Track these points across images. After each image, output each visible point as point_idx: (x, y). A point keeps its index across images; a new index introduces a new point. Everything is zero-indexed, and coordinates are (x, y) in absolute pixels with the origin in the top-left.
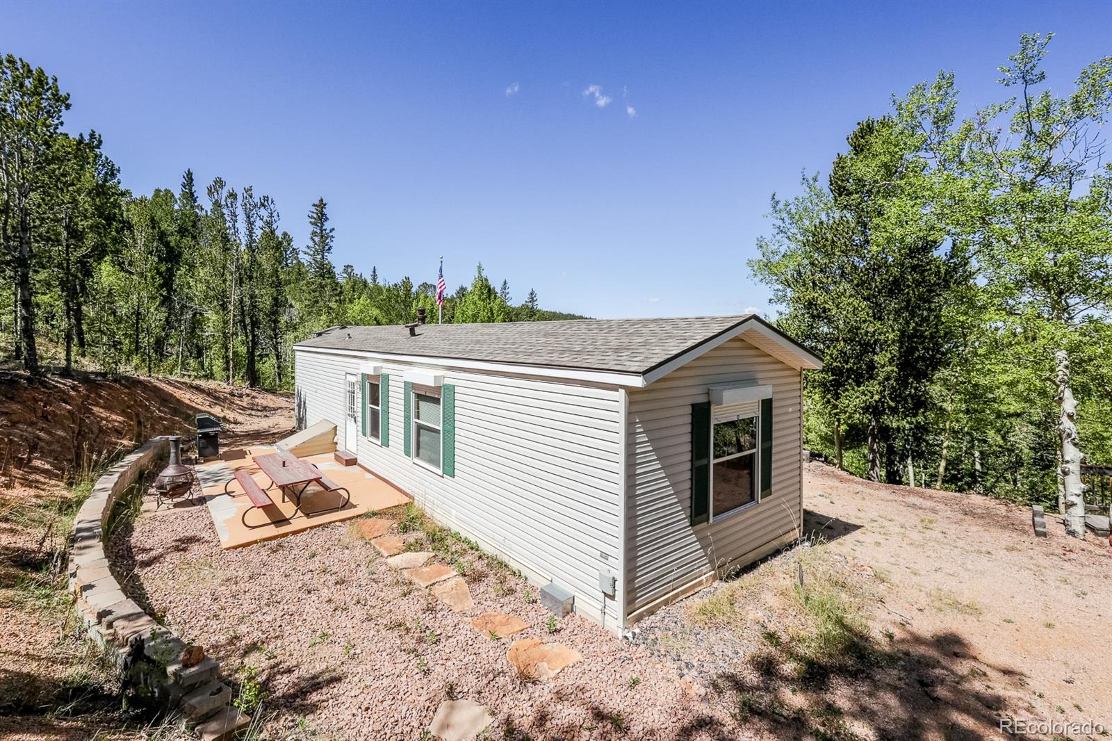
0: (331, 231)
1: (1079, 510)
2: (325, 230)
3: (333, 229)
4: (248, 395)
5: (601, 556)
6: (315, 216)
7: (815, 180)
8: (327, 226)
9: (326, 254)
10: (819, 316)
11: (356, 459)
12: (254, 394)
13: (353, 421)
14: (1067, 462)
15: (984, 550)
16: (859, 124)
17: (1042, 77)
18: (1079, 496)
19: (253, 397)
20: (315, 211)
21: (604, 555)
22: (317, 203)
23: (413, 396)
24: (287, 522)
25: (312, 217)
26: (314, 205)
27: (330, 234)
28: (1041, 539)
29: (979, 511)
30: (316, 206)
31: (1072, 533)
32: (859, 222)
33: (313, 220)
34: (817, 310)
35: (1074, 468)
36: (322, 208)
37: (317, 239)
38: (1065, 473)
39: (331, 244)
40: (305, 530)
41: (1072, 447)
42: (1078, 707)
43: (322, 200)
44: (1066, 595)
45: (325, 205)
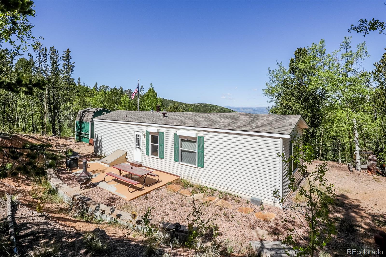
0: (73, 63)
1: (359, 164)
2: (70, 63)
3: (74, 63)
4: (54, 140)
5: (273, 186)
6: (65, 56)
7: (281, 64)
8: (71, 61)
9: (70, 74)
10: (288, 108)
11: (142, 164)
12: (56, 139)
13: (140, 150)
14: (357, 151)
15: (342, 176)
16: (297, 49)
17: (350, 47)
18: (359, 160)
19: (56, 140)
20: (65, 54)
21: (274, 186)
22: (66, 51)
23: (180, 140)
24: (141, 189)
25: (63, 57)
26: (65, 52)
27: (73, 65)
28: (352, 172)
29: (334, 166)
30: (66, 52)
31: (358, 170)
32: (297, 79)
33: (64, 58)
34: (288, 106)
35: (358, 152)
36: (69, 53)
37: (66, 67)
38: (356, 154)
39: (73, 69)
40: (151, 191)
41: (358, 146)
42: (380, 209)
43: (69, 50)
44: (364, 186)
45: (70, 52)
